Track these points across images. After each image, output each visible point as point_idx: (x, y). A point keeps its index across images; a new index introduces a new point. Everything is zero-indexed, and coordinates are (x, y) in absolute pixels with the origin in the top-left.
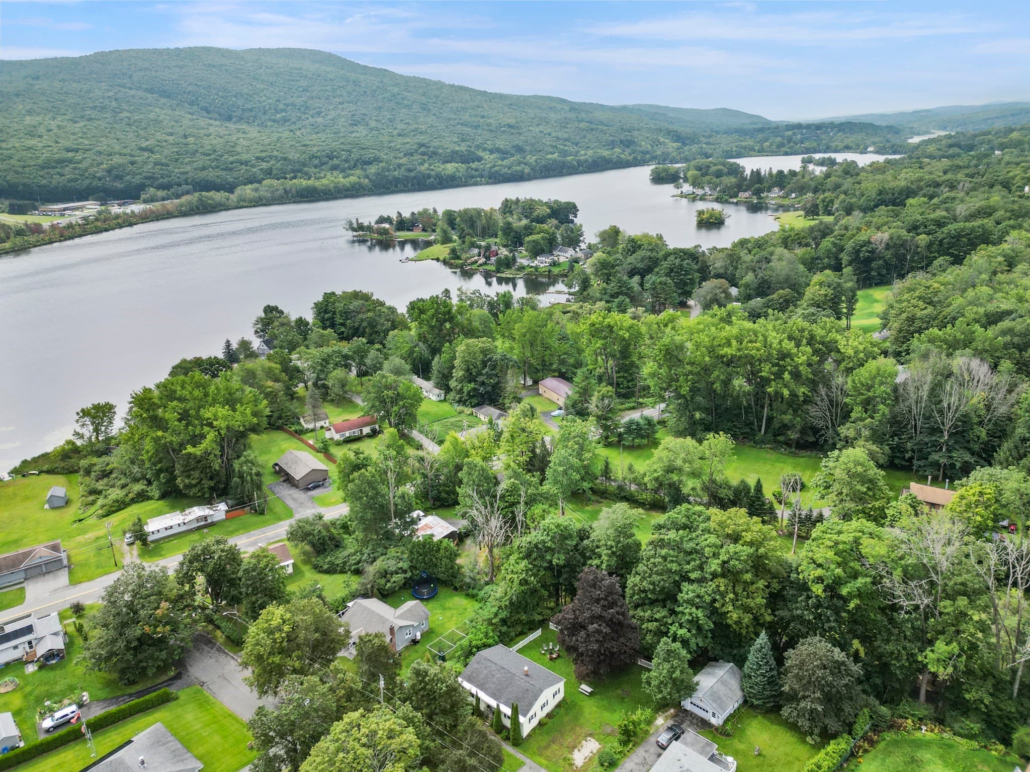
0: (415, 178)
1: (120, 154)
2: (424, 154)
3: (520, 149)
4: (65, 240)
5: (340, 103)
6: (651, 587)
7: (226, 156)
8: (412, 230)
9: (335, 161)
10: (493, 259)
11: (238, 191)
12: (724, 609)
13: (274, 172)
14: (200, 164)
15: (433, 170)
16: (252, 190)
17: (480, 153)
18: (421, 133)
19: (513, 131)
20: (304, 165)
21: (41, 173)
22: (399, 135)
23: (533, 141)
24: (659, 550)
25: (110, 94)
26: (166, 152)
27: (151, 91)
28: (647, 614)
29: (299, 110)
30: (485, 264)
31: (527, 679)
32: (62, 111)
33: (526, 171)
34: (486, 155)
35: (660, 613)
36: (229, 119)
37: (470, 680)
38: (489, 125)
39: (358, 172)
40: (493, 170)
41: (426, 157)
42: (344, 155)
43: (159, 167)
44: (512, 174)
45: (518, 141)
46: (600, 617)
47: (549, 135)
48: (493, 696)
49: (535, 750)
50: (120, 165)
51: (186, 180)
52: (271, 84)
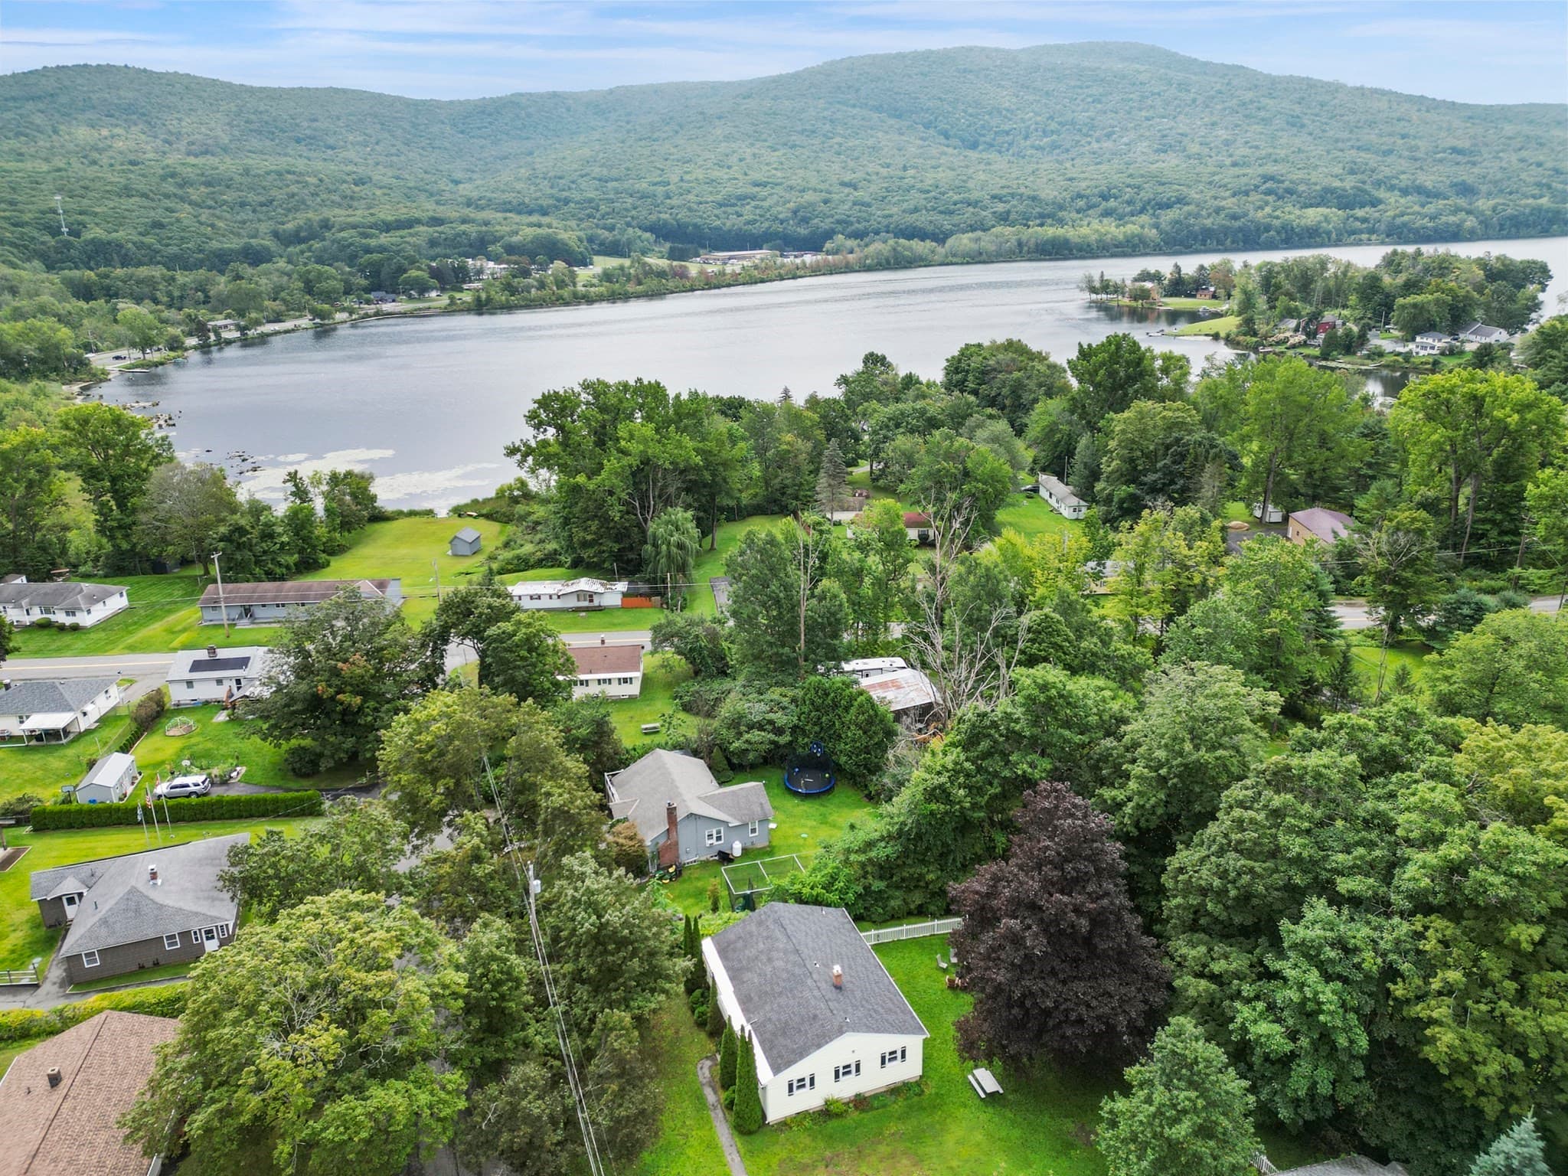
0: (1240, 229)
1: (815, 190)
2: (1269, 192)
3: (1466, 190)
4: (710, 288)
5: (1148, 119)
6: (1217, 882)
7: (951, 193)
8: (1194, 296)
9: (1112, 203)
10: (1321, 336)
11: (950, 242)
12: (1419, 1010)
13: (1013, 216)
14: (911, 205)
15: (1277, 218)
16: (970, 239)
17: (1382, 194)
18: (1276, 161)
19: (1460, 158)
20: (1061, 208)
21: (716, 212)
22: (1235, 164)
23: (1499, 176)
24: (1268, 793)
25: (826, 113)
26: (873, 188)
27: (878, 109)
28: (1193, 953)
29: (1080, 130)
30: (1305, 344)
31: (831, 994)
32: (764, 137)
33: (1468, 224)
34: (1392, 198)
35: (1231, 961)
36: (974, 146)
37: (723, 952)
38: (1413, 149)
39: (1144, 218)
40: (1399, 221)
41: (1271, 198)
42: (1129, 193)
43: (857, 208)
44: (1436, 230)
45: (1467, 175)
46: (1034, 907)
47: (1539, 165)
48: (745, 1002)
49: (775, 1161)
50: (811, 204)
51: (888, 226)
52: (1047, 93)
